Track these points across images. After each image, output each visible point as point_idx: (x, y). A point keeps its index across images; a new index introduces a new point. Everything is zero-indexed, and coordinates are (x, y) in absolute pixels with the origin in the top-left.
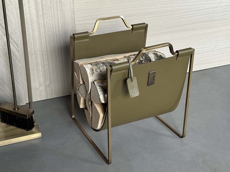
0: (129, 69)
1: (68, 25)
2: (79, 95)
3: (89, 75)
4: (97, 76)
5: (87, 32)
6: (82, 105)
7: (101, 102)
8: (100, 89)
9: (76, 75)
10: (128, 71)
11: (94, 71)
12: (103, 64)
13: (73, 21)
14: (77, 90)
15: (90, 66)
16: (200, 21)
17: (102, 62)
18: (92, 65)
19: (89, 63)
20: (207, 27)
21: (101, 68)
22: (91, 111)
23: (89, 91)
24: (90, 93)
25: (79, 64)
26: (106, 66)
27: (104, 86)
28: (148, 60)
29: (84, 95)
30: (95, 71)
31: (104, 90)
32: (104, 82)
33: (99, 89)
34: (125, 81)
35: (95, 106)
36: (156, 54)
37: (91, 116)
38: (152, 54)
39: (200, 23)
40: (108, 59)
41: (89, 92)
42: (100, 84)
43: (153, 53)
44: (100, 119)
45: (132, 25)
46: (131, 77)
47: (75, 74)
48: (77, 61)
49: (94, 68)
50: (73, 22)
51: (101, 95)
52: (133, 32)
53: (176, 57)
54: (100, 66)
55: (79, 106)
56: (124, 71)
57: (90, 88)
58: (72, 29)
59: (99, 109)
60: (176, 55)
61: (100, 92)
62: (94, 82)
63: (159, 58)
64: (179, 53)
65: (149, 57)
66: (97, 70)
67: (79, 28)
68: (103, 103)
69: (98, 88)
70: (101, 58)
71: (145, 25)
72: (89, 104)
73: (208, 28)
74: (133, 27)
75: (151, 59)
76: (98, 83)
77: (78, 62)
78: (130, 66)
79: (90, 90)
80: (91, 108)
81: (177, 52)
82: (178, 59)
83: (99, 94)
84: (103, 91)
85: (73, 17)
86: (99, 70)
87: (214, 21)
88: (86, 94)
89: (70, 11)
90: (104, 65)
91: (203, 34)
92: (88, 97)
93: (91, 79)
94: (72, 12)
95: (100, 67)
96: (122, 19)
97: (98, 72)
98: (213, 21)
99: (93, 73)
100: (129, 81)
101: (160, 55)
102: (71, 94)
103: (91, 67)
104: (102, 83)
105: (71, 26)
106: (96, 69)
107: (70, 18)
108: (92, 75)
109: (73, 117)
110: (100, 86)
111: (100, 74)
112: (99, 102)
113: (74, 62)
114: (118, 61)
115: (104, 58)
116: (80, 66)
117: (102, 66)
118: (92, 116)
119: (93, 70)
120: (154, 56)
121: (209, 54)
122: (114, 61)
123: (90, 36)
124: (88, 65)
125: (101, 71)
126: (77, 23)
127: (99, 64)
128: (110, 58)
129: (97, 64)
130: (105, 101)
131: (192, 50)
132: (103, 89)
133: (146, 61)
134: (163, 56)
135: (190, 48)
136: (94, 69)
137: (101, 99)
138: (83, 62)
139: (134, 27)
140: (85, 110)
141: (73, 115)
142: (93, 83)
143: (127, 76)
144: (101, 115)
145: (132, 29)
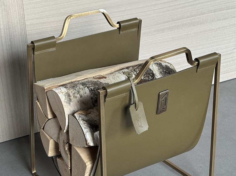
0: (130, 91)
1: (15, 26)
2: (46, 136)
3: (64, 104)
4: (76, 105)
5: (53, 37)
6: (51, 152)
7: (89, 145)
8: (85, 125)
9: (39, 105)
10: (129, 95)
11: (71, 98)
12: (83, 85)
13: (22, 20)
14: (42, 128)
15: (64, 90)
16: (212, 10)
17: (81, 82)
18: (67, 88)
19: (62, 85)
20: (222, 18)
21: (82, 92)
22: (69, 160)
23: (66, 129)
24: (68, 132)
25: (45, 88)
26: (88, 87)
27: (90, 119)
28: (149, 74)
29: (55, 136)
30: (73, 97)
31: (91, 126)
32: (89, 114)
33: (83, 125)
34: (126, 110)
35: (77, 152)
36: (160, 65)
37: (69, 168)
38: (154, 65)
39: (211, 12)
40: (88, 77)
41: (65, 131)
42: (83, 116)
43: (155, 63)
44: (86, 171)
45: (118, 23)
46: (135, 103)
47: (38, 103)
48: (39, 83)
49: (71, 92)
50: (22, 22)
51: (87, 134)
52: (121, 32)
53: (196, 68)
54: (80, 88)
55: (45, 154)
56: (124, 95)
57: (67, 124)
58: (21, 33)
59: (84, 156)
60: (196, 65)
61: (86, 130)
62: (73, 114)
63: (165, 70)
64: (201, 61)
65: (150, 70)
66: (76, 95)
67: (31, 30)
68: (92, 146)
69: (81, 123)
70: (76, 75)
71: (138, 21)
72: (65, 149)
73: (223, 20)
74: (120, 25)
75: (154, 72)
76: (81, 116)
77: (41, 84)
78: (132, 87)
79: (66, 127)
80: (69, 156)
81: (197, 60)
82: (198, 70)
83: (85, 133)
84: (90, 128)
85: (21, 14)
86: (78, 95)
87: (231, 9)
88: (59, 134)
89: (16, 5)
90: (85, 87)
91: (216, 29)
92: (63, 138)
93: (68, 109)
94: (20, 7)
95: (80, 91)
96: (103, 13)
97: (77, 98)
98: (229, 9)
99: (70, 100)
100: (132, 108)
101: (166, 66)
102: (29, 134)
103: (67, 92)
104: (86, 115)
105: (19, 29)
106: (74, 93)
107: (18, 17)
108: (70, 104)
109: (33, 172)
110: (84, 120)
111: (80, 100)
112: (86, 144)
113: (36, 85)
114: (105, 79)
115: (82, 75)
116: (46, 91)
117: (82, 89)
118: (71, 167)
119: (69, 96)
120: (157, 68)
121: (228, 58)
122: (99, 80)
123: (57, 42)
124: (62, 89)
125: (81, 97)
126: (27, 23)
127: (77, 86)
128: (90, 75)
129: (73, 85)
130: (94, 143)
131: (218, 56)
132: (89, 124)
133: (147, 76)
134: (170, 67)
135: (215, 54)
136: (71, 94)
137: (88, 140)
138: (50, 83)
139: (122, 25)
140: (58, 159)
141: (33, 168)
142: (71, 117)
143: (128, 102)
144: (89, 165)
145: (119, 28)
